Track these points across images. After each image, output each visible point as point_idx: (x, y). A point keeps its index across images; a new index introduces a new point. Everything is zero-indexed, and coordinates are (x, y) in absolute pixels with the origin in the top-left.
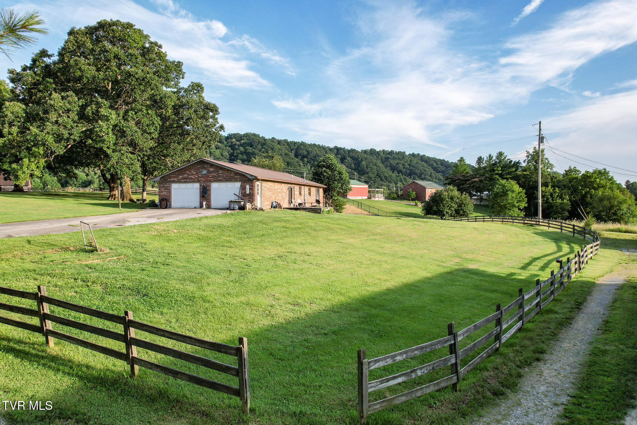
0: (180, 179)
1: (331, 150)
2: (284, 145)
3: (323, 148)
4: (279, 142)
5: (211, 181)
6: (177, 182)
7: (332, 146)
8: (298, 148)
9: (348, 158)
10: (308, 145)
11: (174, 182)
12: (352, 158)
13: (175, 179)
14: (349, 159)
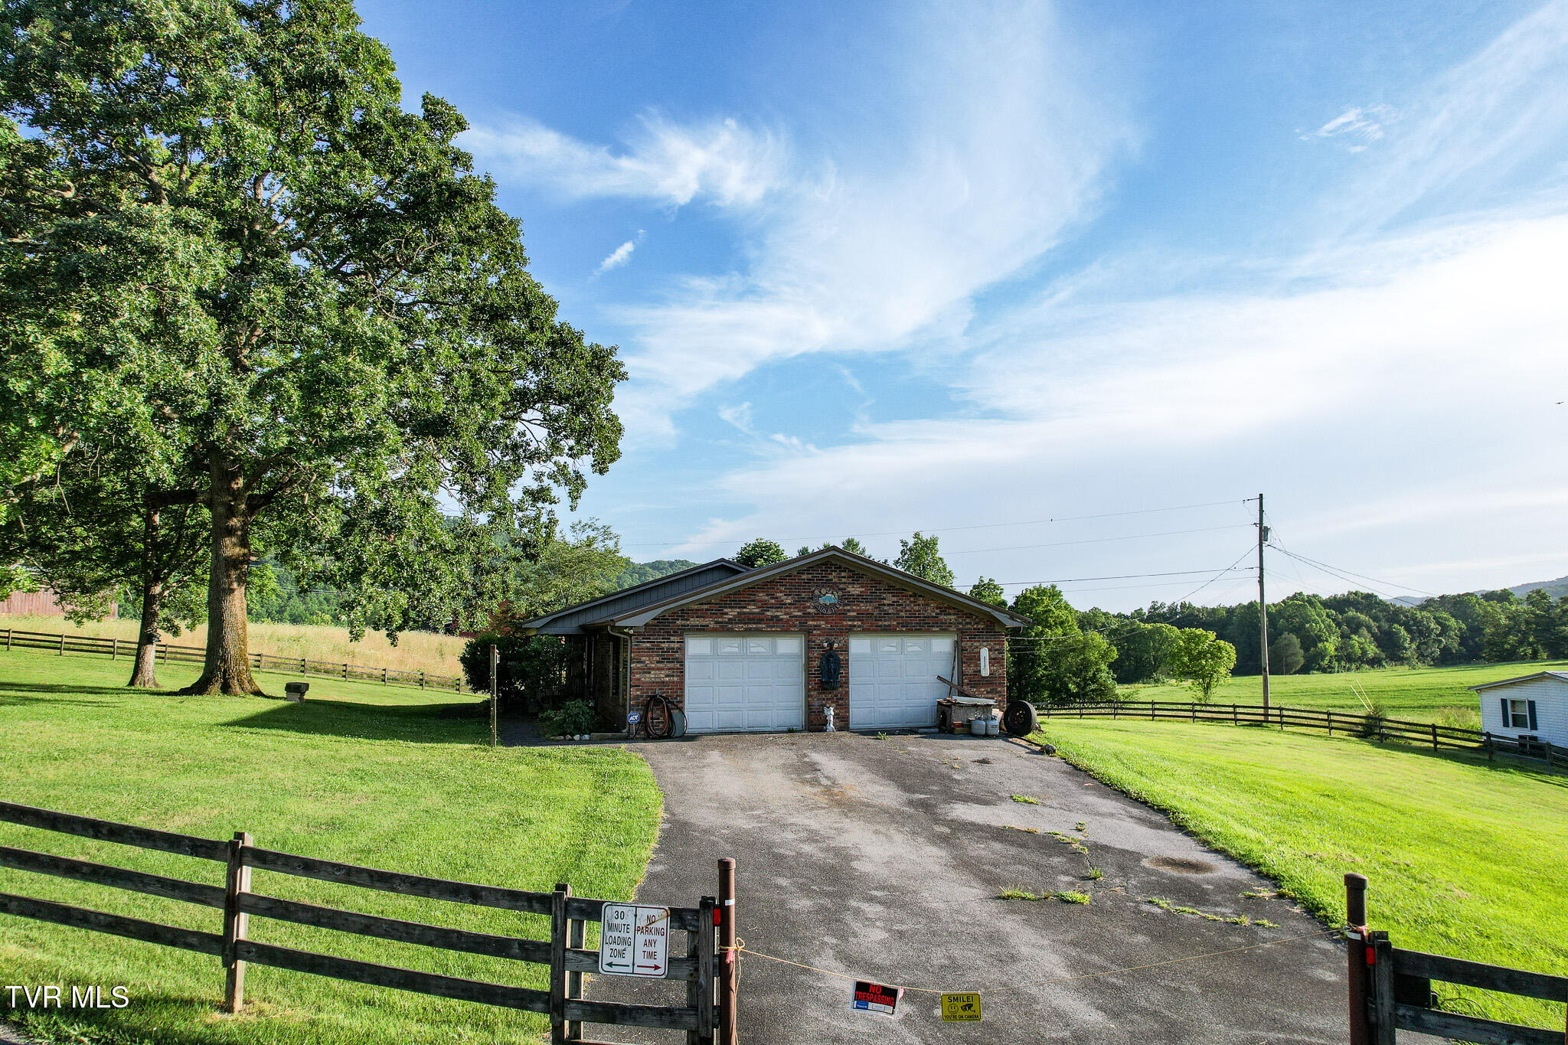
0: (730, 621)
5: (850, 630)
6: (714, 630)
11: (701, 631)
13: (709, 622)
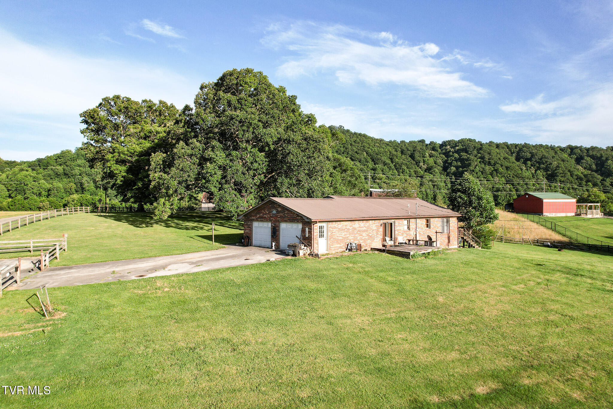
1: (562, 150)
2: (503, 148)
3: (552, 148)
4: (498, 146)
5: (280, 221)
7: (564, 145)
8: (520, 150)
9: (586, 158)
10: (533, 146)
11: (254, 220)
12: (592, 157)
14: (588, 159)
